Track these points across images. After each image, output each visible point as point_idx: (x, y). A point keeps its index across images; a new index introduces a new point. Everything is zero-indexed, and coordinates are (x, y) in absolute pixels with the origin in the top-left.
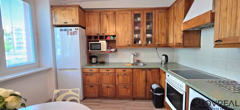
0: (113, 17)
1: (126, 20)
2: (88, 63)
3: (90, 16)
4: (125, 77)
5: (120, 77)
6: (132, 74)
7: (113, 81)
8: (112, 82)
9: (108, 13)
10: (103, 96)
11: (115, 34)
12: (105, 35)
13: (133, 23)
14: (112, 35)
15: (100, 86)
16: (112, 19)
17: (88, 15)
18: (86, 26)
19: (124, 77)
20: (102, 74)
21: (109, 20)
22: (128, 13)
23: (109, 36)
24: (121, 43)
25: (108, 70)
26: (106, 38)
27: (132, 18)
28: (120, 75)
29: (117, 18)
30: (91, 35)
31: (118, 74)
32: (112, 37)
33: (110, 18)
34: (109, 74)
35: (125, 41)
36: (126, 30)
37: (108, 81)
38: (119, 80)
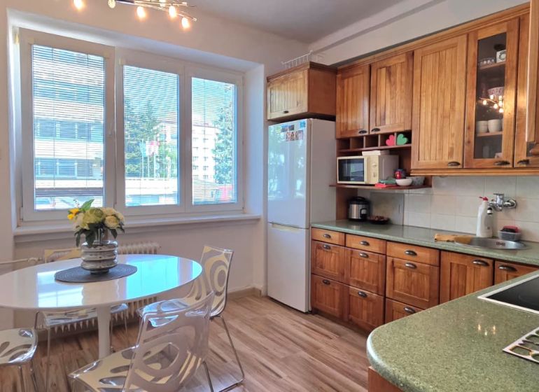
0: (404, 71)
1: (448, 70)
2: (338, 218)
3: (346, 81)
4: (414, 275)
5: (400, 274)
6: (437, 268)
7: (378, 280)
8: (375, 285)
9: (392, 62)
10: (351, 320)
11: (408, 128)
12: (381, 132)
13: (473, 79)
14: (401, 129)
15: (345, 286)
16: (403, 79)
17: (343, 79)
18: (338, 110)
19: (409, 276)
20: (352, 252)
21: (395, 83)
22: (454, 46)
23: (393, 134)
24: (427, 158)
25: (367, 244)
26: (384, 144)
27: (472, 60)
28: (400, 268)
29: (417, 72)
30: (348, 135)
31: (393, 262)
32: (401, 136)
33: (398, 75)
34: (367, 256)
35: (441, 149)
36: (448, 106)
37: (366, 276)
38: (396, 281)
